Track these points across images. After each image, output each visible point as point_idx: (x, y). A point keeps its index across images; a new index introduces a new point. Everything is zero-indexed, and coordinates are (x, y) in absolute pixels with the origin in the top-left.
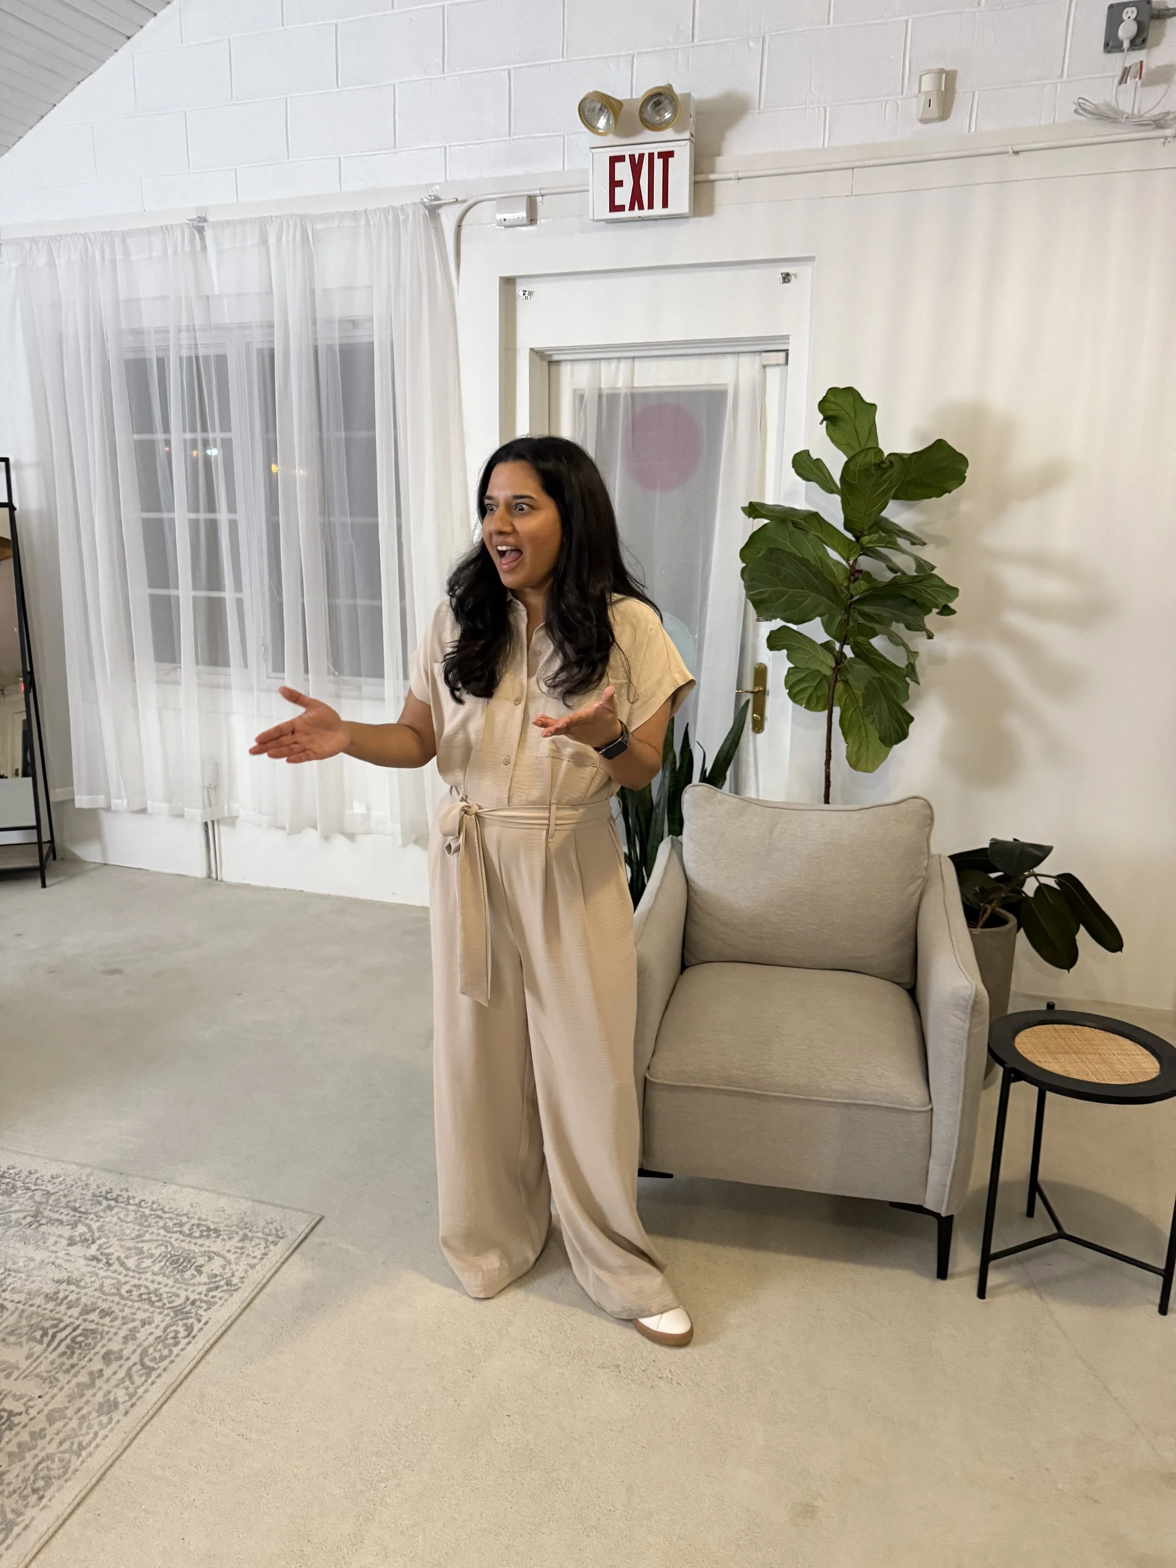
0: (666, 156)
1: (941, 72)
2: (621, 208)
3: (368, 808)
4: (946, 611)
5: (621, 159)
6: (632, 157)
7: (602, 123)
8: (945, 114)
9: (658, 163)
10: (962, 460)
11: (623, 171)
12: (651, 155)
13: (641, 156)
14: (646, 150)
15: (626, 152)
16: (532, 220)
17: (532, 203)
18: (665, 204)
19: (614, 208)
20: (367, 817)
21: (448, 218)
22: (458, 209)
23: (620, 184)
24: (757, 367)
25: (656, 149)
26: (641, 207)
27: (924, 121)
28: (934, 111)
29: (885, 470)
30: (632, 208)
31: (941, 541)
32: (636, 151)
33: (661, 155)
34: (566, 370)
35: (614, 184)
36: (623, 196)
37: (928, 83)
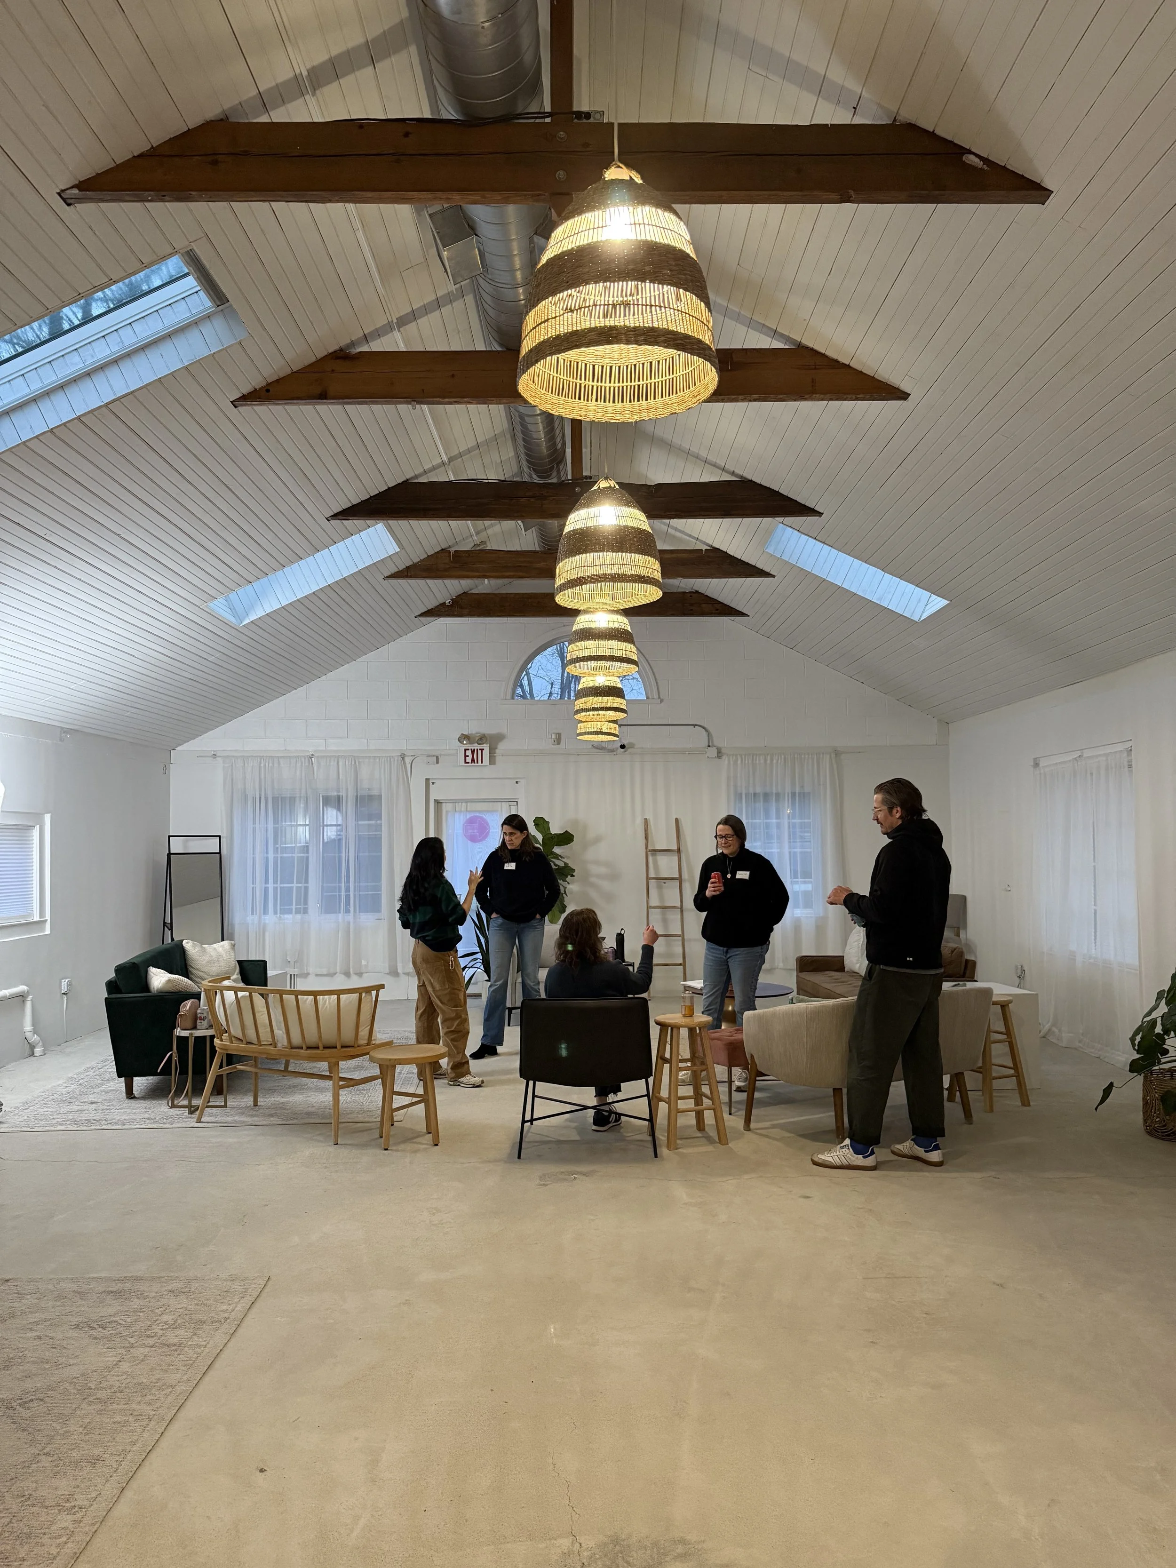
0: (482, 750)
1: (557, 733)
2: (469, 763)
3: (368, 962)
4: (573, 876)
5: (468, 750)
6: (471, 749)
7: (465, 742)
8: (559, 743)
9: (480, 752)
10: (573, 836)
11: (469, 753)
12: (477, 749)
13: (474, 749)
14: (476, 748)
15: (470, 748)
16: (437, 763)
17: (437, 757)
18: (482, 763)
19: (466, 762)
20: (366, 966)
21: (408, 760)
22: (412, 758)
23: (468, 756)
24: (508, 806)
25: (479, 748)
26: (474, 763)
27: (553, 745)
28: (556, 743)
29: (553, 839)
30: (472, 763)
31: (568, 858)
32: (473, 748)
33: (480, 749)
34: (444, 805)
35: (466, 756)
36: (469, 759)
37: (554, 736)
